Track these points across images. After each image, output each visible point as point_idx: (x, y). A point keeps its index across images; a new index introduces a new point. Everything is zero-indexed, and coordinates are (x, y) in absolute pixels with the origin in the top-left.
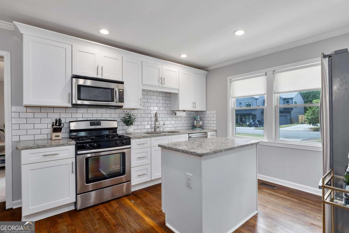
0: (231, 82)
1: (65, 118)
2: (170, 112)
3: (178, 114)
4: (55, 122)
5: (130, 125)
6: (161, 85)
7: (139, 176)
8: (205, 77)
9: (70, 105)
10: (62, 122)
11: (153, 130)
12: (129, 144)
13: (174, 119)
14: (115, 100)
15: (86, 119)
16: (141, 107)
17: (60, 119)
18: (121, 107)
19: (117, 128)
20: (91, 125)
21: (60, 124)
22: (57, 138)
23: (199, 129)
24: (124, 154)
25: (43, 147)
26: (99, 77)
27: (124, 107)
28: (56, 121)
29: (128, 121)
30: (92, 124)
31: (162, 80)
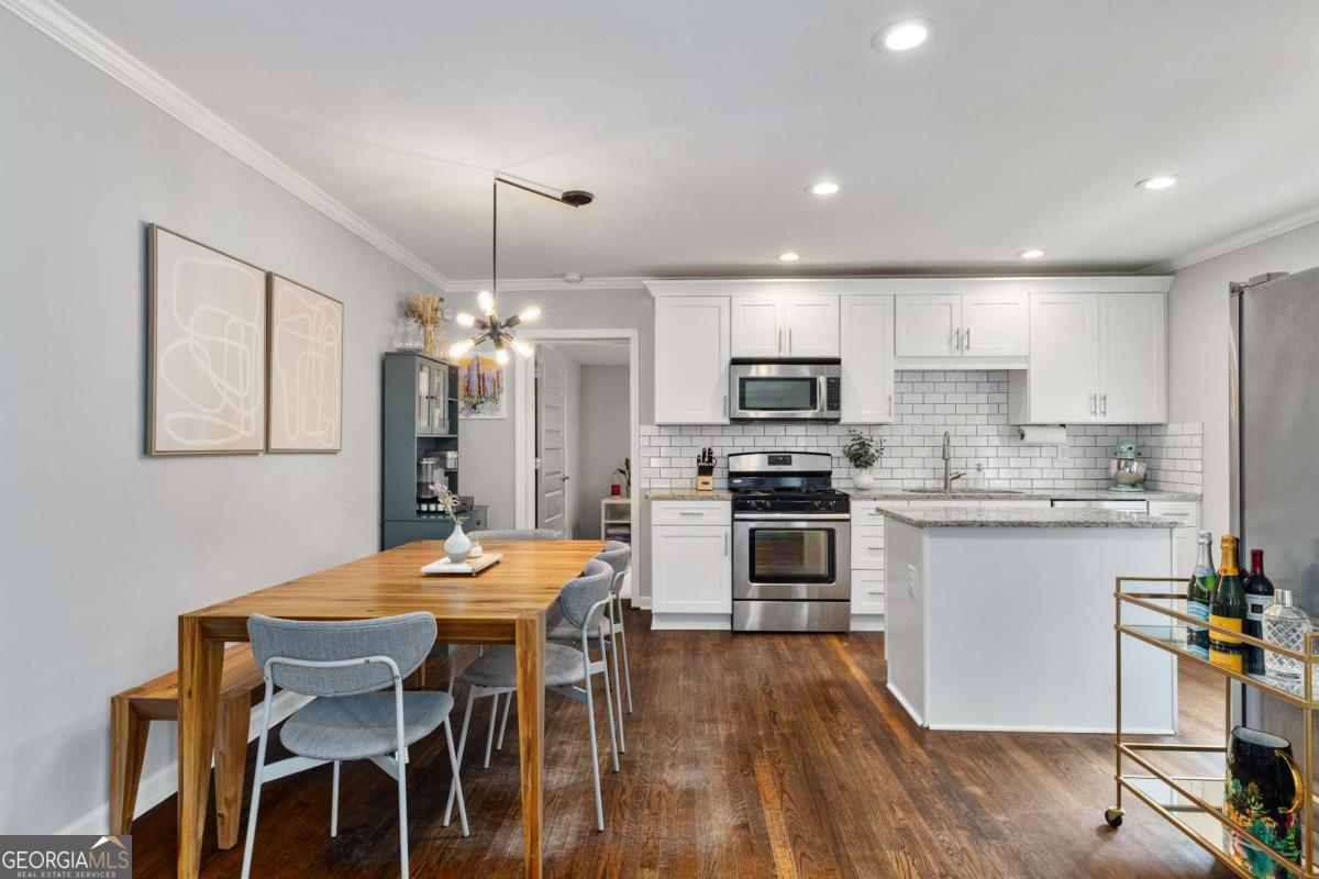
1: (721, 446)
2: (1007, 430)
3: (1031, 435)
4: (701, 454)
5: (866, 467)
6: (958, 353)
7: (871, 593)
9: (727, 421)
10: (714, 455)
11: (942, 485)
12: (847, 510)
13: (1023, 452)
14: (818, 405)
15: (761, 450)
16: (891, 420)
17: (710, 449)
18: (837, 421)
19: (829, 473)
20: (770, 463)
21: (710, 461)
22: (706, 487)
23: (1129, 488)
24: (831, 533)
25: (680, 499)
26: (785, 354)
27: (843, 421)
28: (704, 453)
29: (860, 457)
30: (773, 460)
31: (960, 339)
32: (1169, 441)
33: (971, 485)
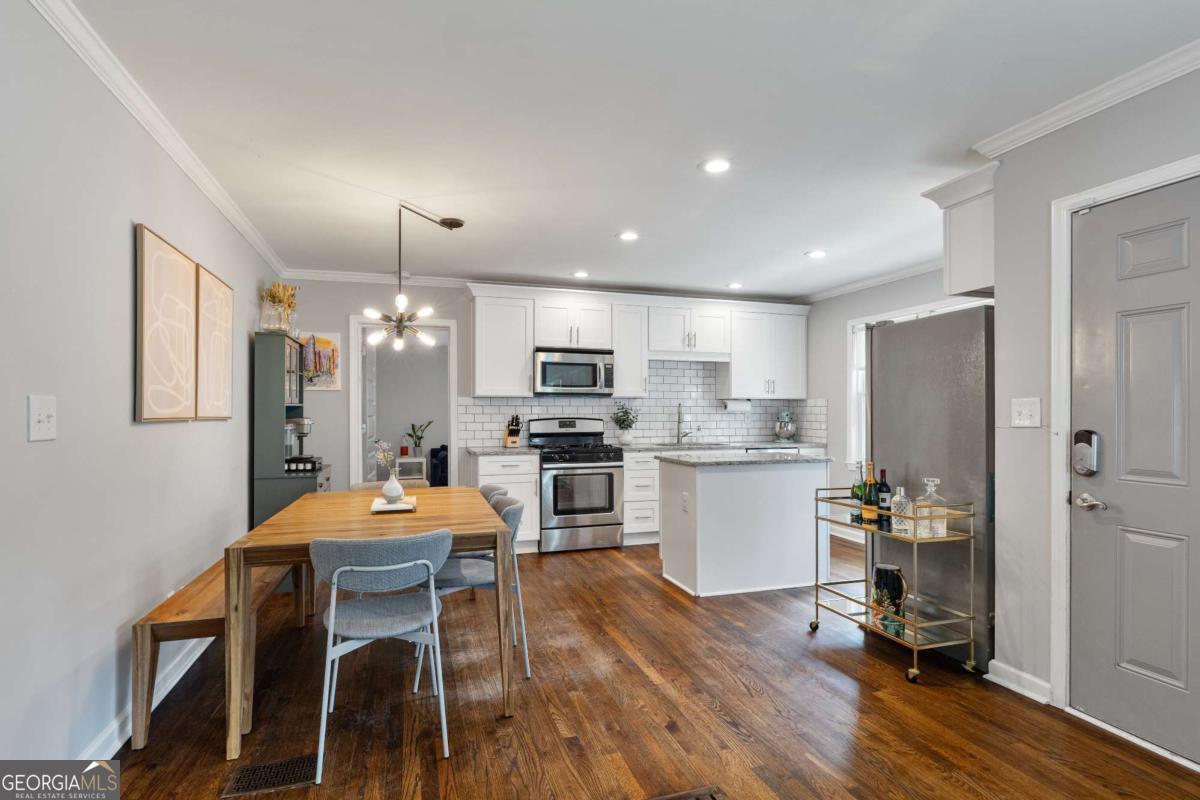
0: (853, 333)
1: (525, 414)
2: (715, 403)
3: (731, 406)
4: (511, 420)
5: (627, 428)
6: (688, 350)
7: (637, 518)
8: (804, 318)
9: (531, 395)
10: (521, 421)
11: (676, 441)
12: (620, 458)
13: (725, 417)
14: (598, 384)
15: (552, 417)
16: (646, 395)
17: (517, 416)
18: (610, 395)
19: (602, 434)
20: (560, 427)
21: (517, 425)
22: (514, 445)
23: (786, 441)
24: (610, 476)
25: (501, 455)
26: (574, 345)
27: (614, 395)
28: (513, 419)
29: (623, 421)
30: (562, 425)
31: (690, 340)
32: (808, 410)
33: (694, 440)
